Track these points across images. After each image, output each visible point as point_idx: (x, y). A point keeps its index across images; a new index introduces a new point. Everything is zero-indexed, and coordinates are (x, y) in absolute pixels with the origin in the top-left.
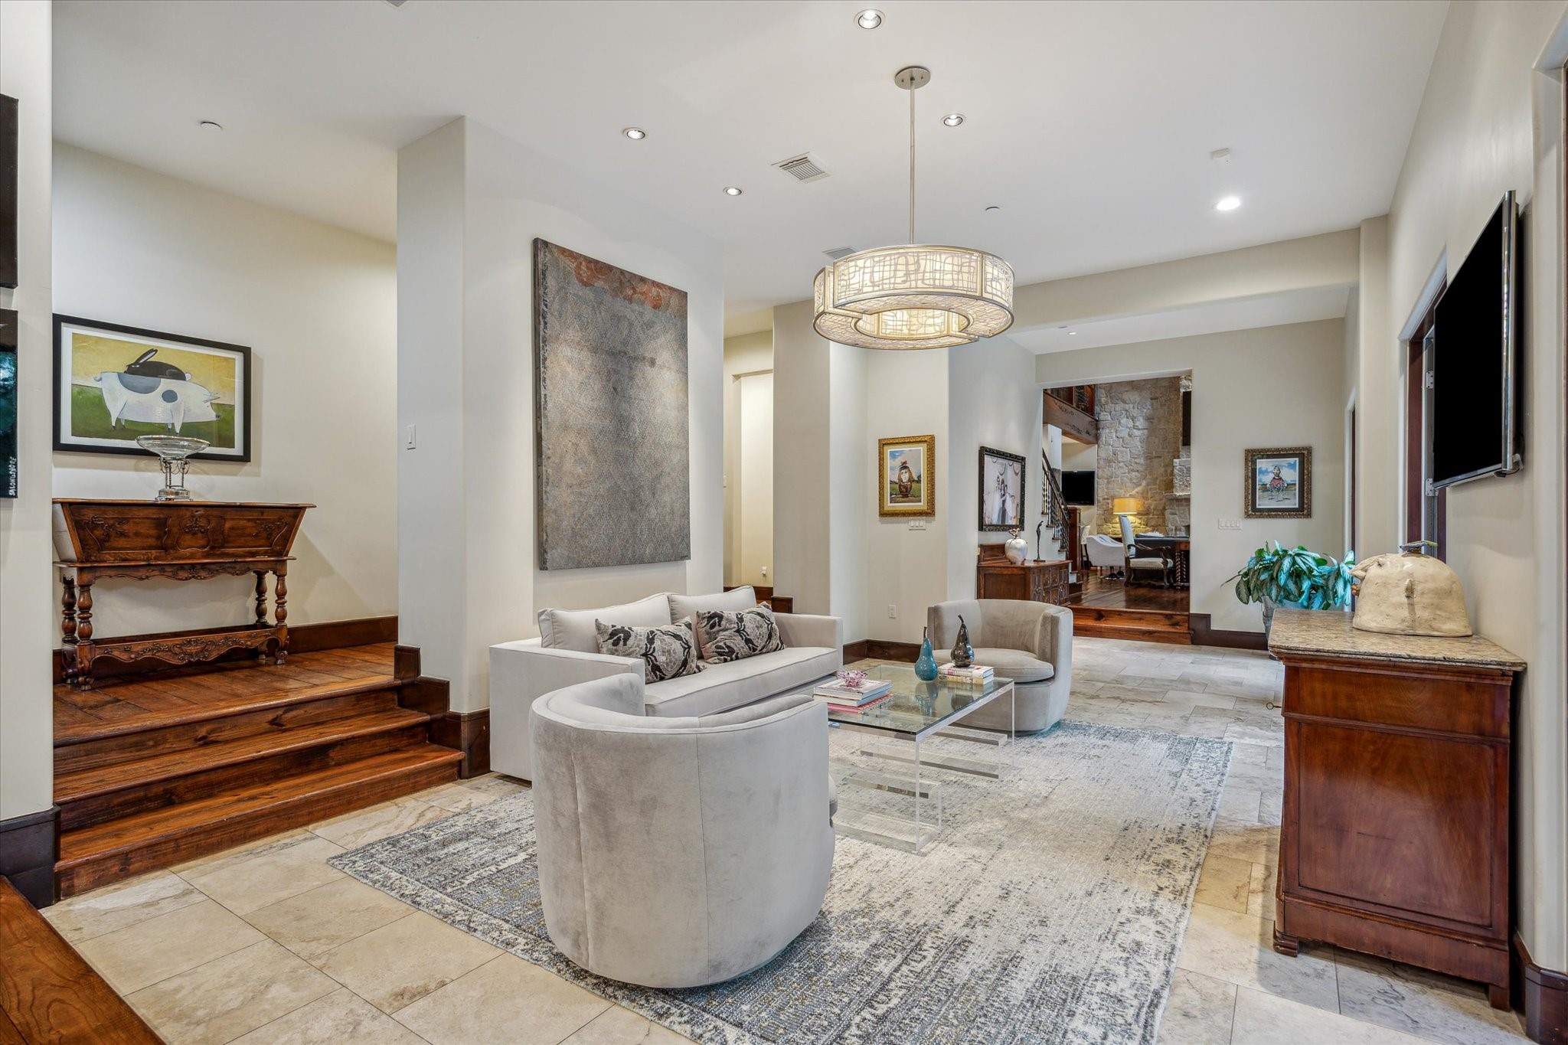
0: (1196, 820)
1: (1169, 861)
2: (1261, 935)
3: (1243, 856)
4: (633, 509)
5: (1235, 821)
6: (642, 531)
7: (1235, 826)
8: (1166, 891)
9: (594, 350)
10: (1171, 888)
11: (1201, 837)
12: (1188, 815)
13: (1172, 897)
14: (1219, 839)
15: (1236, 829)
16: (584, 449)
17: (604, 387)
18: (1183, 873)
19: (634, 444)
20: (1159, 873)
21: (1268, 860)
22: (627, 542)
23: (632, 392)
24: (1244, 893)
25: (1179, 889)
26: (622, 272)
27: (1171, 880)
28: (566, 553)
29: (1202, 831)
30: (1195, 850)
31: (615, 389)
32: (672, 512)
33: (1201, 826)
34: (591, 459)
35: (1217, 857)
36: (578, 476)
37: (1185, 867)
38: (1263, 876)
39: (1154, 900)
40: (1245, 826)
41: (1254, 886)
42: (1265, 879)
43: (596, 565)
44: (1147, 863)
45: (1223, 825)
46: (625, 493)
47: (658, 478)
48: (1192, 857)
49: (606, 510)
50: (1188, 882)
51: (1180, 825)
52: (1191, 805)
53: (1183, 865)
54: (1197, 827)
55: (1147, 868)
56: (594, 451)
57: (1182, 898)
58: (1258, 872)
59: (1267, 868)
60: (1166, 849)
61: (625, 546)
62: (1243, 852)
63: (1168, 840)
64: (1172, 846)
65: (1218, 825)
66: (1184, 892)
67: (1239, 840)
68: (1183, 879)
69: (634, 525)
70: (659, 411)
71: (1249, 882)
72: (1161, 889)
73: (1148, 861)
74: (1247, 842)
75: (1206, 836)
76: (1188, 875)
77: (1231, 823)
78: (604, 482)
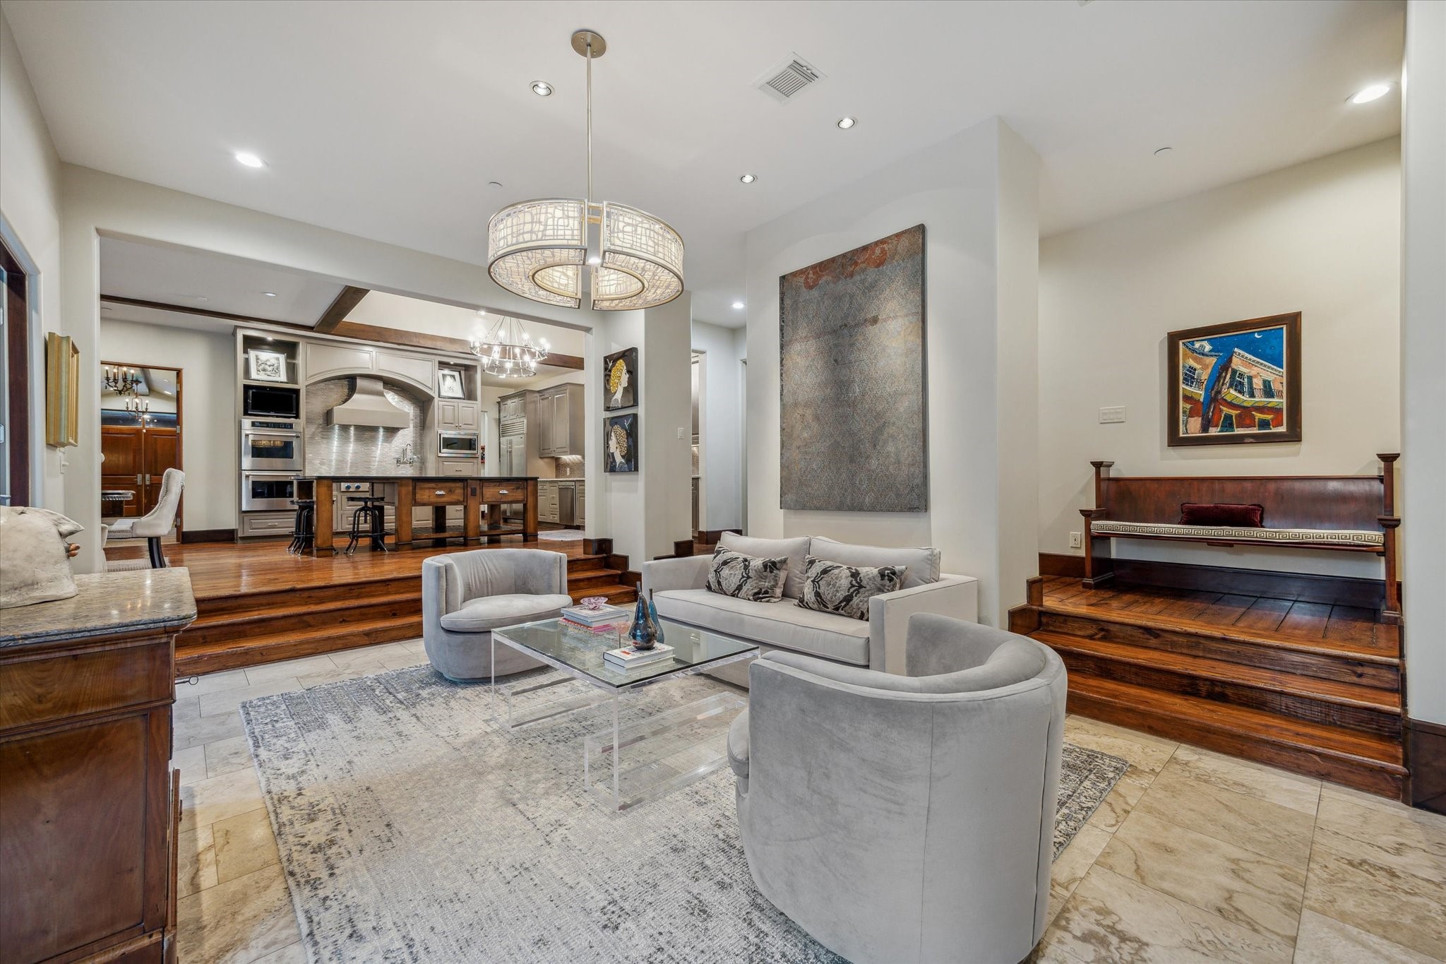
0: (321, 893)
1: (313, 820)
2: (195, 815)
3: (234, 886)
4: (852, 461)
5: (266, 947)
6: (861, 480)
7: (261, 934)
8: (293, 795)
9: (818, 336)
10: (290, 799)
11: (297, 870)
12: (340, 897)
13: (286, 794)
14: (275, 893)
15: (258, 929)
16: (809, 417)
17: (826, 363)
18: (290, 817)
19: (854, 403)
20: (312, 805)
21: (198, 903)
22: (846, 491)
23: (852, 358)
24: (220, 841)
25: (283, 802)
26: (844, 256)
27: (296, 805)
28: (795, 498)
29: (303, 880)
30: (294, 848)
31: (836, 361)
32: (898, 462)
33: (308, 888)
34: (815, 425)
35: (266, 865)
36: (804, 439)
37: (292, 824)
38: (201, 873)
39: (298, 784)
40: (246, 948)
41: (210, 856)
42: (198, 870)
43: (818, 509)
44: (331, 806)
45: (282, 923)
46: (844, 448)
47: (880, 430)
48: (291, 839)
49: (826, 464)
50: (279, 811)
51: (336, 871)
52: (350, 920)
53: (295, 823)
54: (314, 884)
55: (326, 802)
56: (817, 418)
57: (276, 797)
58: (208, 877)
59: (195, 888)
60: (326, 830)
61: (844, 495)
62: (234, 893)
63: (332, 842)
64: (322, 839)
65: (288, 918)
66: (276, 802)
67: (248, 911)
68: (286, 813)
69: (853, 476)
70: (882, 363)
71: (217, 856)
72: (300, 794)
73: (332, 809)
74: (234, 914)
75: (292, 874)
76: (284, 818)
77: (270, 937)
78: (825, 441)
